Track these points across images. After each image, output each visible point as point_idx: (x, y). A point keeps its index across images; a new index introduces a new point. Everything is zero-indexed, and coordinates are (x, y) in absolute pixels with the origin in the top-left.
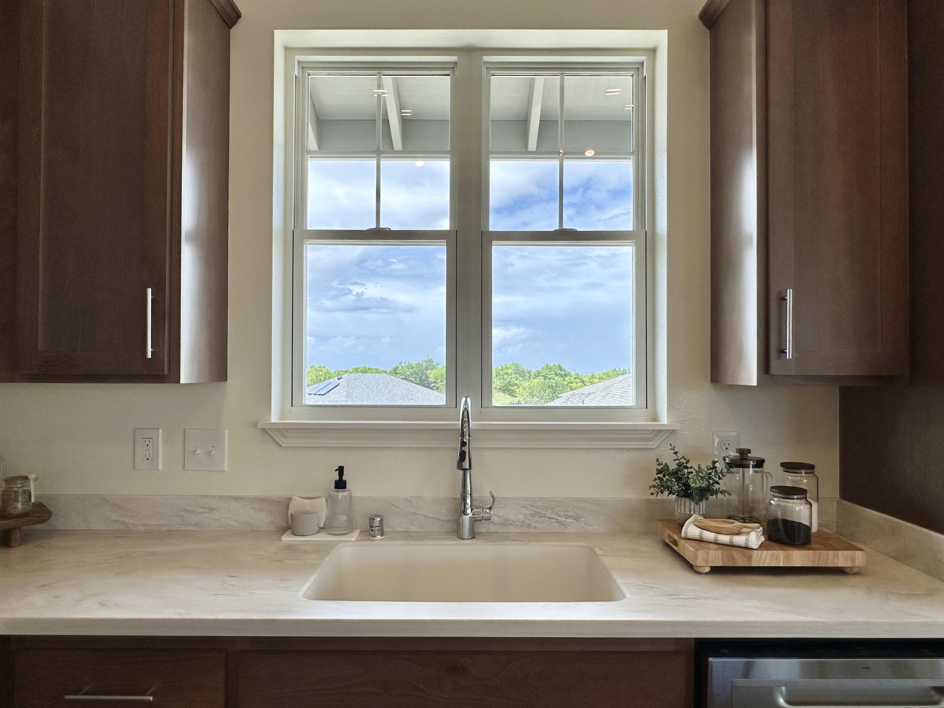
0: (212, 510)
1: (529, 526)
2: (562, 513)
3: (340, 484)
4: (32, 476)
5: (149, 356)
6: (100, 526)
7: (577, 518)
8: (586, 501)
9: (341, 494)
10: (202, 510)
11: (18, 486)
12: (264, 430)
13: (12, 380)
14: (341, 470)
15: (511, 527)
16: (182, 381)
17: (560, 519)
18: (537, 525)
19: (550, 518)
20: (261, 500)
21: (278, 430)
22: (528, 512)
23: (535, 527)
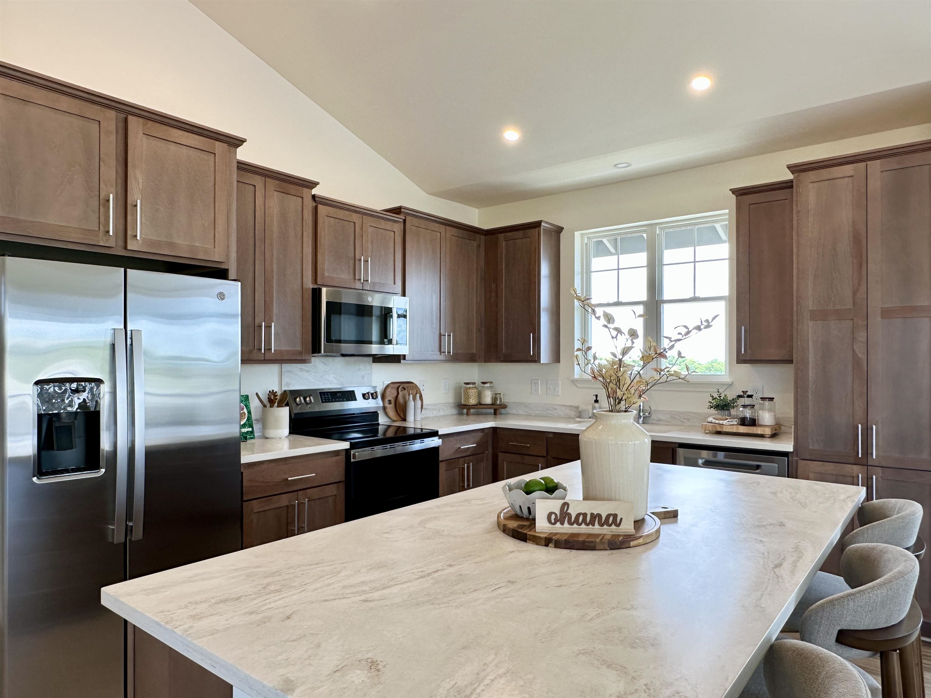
0: (556, 409)
1: (669, 422)
2: (682, 417)
3: (596, 401)
4: (502, 393)
5: (532, 354)
6: (521, 413)
7: (688, 420)
8: (692, 413)
9: (597, 405)
10: (553, 409)
11: (498, 396)
12: (572, 381)
13: (496, 362)
14: (597, 396)
15: (662, 422)
16: (541, 362)
17: (682, 420)
18: (672, 422)
19: (677, 419)
20: (571, 406)
21: (576, 381)
22: (669, 416)
23: (671, 423)
